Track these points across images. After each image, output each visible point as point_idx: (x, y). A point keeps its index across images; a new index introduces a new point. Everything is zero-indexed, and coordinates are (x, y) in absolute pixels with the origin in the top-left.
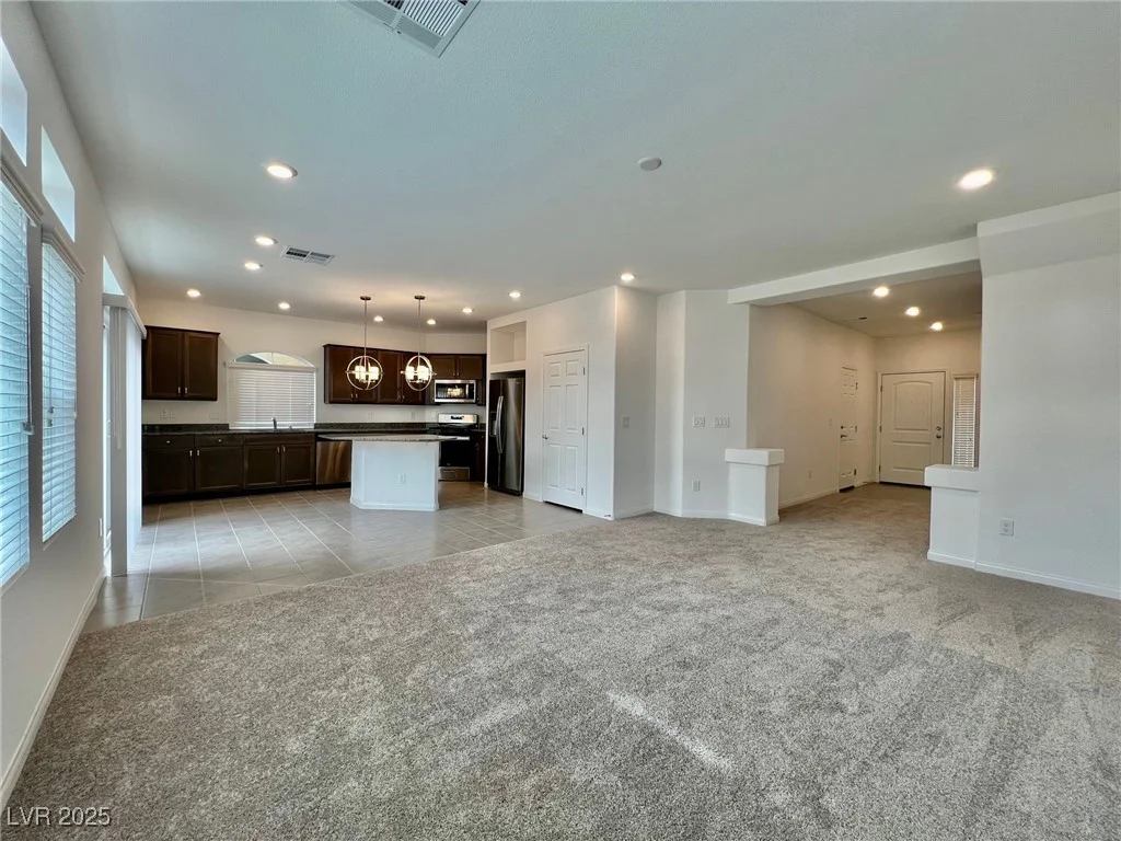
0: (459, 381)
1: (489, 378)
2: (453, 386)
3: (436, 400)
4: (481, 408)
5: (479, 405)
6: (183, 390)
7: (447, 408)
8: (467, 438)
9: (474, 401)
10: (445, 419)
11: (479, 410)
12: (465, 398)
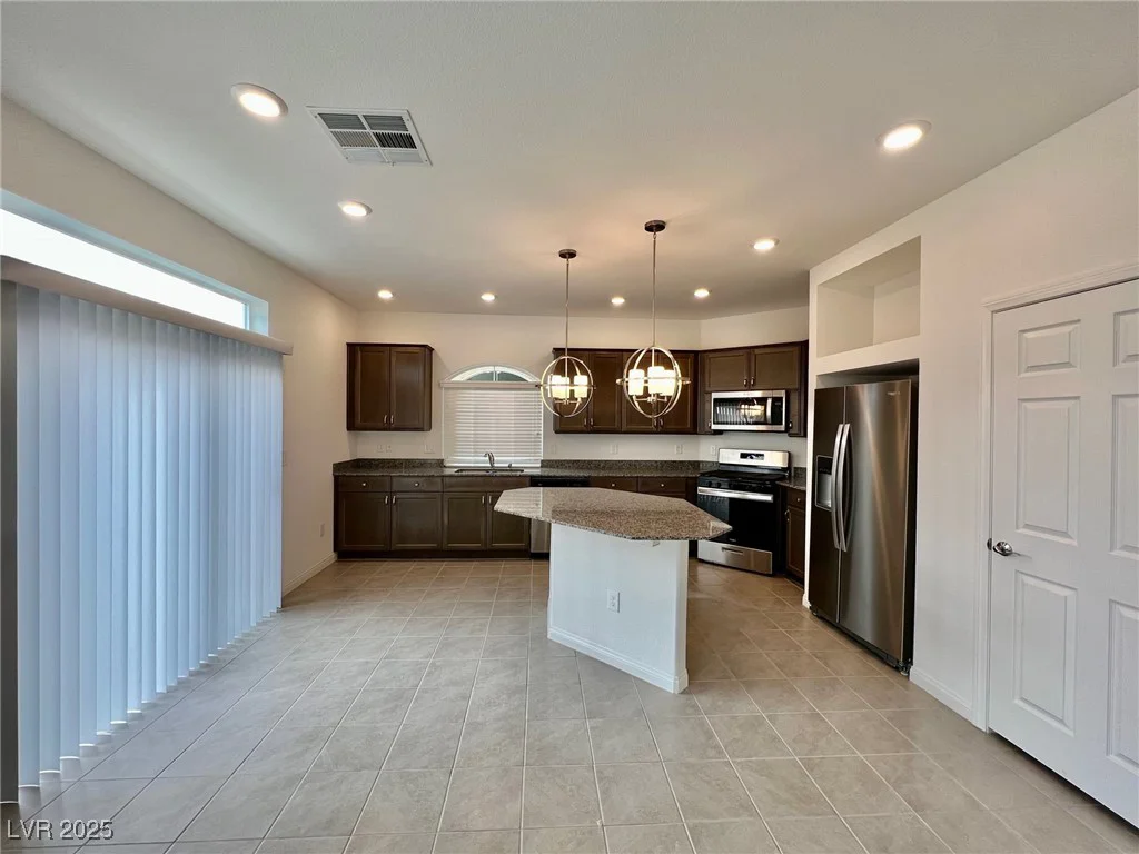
0: (758, 394)
1: (813, 386)
2: (749, 401)
3: (714, 427)
4: (796, 441)
5: (791, 435)
6: (389, 418)
7: (734, 440)
8: (768, 498)
9: (782, 427)
10: (731, 457)
11: (793, 444)
12: (765, 423)
